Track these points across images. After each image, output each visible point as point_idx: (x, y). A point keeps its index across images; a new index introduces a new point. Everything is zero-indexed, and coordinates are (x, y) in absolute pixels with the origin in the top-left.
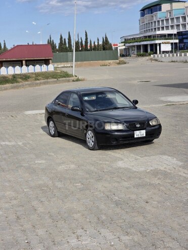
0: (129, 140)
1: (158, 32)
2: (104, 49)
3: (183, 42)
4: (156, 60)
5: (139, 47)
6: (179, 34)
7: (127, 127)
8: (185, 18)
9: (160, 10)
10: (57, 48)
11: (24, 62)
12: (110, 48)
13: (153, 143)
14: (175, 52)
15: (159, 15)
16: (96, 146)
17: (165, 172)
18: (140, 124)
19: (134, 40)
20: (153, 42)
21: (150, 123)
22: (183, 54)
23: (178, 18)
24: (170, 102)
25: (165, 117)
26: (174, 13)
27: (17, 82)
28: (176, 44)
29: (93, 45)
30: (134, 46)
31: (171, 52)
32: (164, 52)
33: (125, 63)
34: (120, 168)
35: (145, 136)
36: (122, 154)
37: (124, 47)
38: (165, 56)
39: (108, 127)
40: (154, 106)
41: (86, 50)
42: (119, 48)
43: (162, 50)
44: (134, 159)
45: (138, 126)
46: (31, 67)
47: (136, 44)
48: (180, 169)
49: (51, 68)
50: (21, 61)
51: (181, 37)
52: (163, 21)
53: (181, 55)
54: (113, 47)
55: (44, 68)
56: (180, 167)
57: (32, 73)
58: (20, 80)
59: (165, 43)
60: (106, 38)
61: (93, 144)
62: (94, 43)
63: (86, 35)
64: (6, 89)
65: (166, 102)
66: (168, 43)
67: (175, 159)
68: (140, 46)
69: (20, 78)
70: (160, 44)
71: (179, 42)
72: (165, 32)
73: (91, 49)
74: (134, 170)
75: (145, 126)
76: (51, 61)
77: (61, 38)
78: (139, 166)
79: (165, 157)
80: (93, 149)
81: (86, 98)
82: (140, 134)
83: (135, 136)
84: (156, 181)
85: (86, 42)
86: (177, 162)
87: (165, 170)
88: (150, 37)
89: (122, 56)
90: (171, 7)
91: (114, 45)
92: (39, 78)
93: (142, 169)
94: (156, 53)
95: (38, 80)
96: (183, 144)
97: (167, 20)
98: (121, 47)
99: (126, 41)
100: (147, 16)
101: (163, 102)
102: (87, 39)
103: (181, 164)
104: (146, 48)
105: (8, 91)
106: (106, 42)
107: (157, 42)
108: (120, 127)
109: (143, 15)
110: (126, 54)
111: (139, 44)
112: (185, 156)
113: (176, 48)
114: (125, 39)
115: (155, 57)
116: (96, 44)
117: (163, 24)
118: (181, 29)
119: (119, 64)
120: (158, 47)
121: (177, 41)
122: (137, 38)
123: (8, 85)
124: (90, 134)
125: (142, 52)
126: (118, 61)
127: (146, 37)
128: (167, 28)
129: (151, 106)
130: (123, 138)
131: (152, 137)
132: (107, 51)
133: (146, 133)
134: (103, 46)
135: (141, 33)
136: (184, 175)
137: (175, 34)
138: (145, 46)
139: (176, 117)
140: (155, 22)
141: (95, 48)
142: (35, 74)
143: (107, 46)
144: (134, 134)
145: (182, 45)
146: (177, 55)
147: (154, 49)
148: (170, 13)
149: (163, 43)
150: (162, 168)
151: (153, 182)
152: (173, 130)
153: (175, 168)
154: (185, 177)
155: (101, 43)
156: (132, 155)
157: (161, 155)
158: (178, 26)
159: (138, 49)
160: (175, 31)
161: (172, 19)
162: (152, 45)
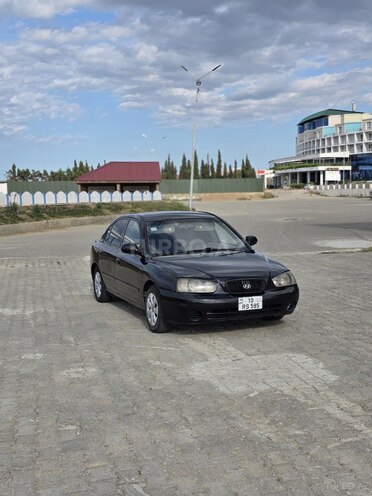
0: (227, 316)
1: (322, 155)
2: (244, 176)
3: (358, 170)
4: (318, 194)
5: (294, 176)
6: (353, 158)
7: (224, 289)
8: (362, 136)
9: (327, 124)
10: (178, 173)
11: (118, 187)
12: (253, 175)
13: (282, 322)
14: (346, 183)
15: (325, 131)
16: (162, 325)
17: (294, 400)
18: (251, 282)
19: (289, 165)
20: (314, 169)
21: (275, 282)
22: (357, 186)
23: (351, 136)
24: (329, 248)
25: (315, 273)
26: (346, 128)
27: (102, 214)
28: (347, 172)
29: (228, 171)
30: (287, 174)
31: (340, 183)
32: (330, 182)
33: (273, 197)
34: (191, 382)
35: (261, 307)
36: (209, 346)
37: (273, 175)
38: (331, 188)
39: (183, 287)
40: (301, 253)
41: (219, 176)
42: (266, 177)
43: (327, 179)
44: (230, 360)
45: (247, 286)
46: (127, 194)
47: (290, 171)
48: (331, 394)
49: (157, 196)
50: (115, 185)
51: (355, 162)
52: (329, 139)
53: (354, 187)
54: (257, 174)
55: (147, 196)
56: (331, 388)
57: (128, 203)
58: (108, 211)
59: (332, 170)
60: (247, 160)
61: (156, 319)
62: (230, 167)
63: (219, 156)
64: (83, 224)
65: (323, 248)
66: (337, 170)
67: (321, 365)
68: (296, 174)
69: (108, 209)
70: (324, 172)
71: (353, 170)
72: (333, 155)
73: (225, 176)
74: (222, 389)
75: (263, 288)
76: (157, 187)
77: (184, 159)
78: (236, 380)
79: (300, 358)
80: (155, 330)
81: (154, 229)
82: (250, 303)
83: (240, 309)
84: (263, 430)
85: (219, 166)
86: (325, 372)
87: (293, 394)
88: (310, 161)
89: (270, 187)
90: (343, 120)
91: (259, 172)
92: (138, 209)
93: (240, 389)
94: (318, 183)
95: (135, 212)
96: (344, 329)
97: (336, 138)
98: (269, 175)
99: (276, 167)
100: (308, 132)
101: (317, 248)
102: (220, 161)
103: (333, 378)
104: (305, 177)
105: (86, 227)
106: (247, 166)
107: (321, 168)
108: (208, 287)
109: (301, 130)
110: (276, 184)
111: (294, 171)
112: (345, 358)
113: (347, 177)
114: (276, 165)
115: (315, 188)
116: (233, 169)
117: (330, 143)
118: (356, 152)
119: (264, 197)
120: (322, 176)
121: (349, 168)
122: (292, 163)
123: (86, 218)
124: (152, 299)
125: (298, 183)
126: (263, 194)
127: (304, 161)
128: (336, 149)
129: (295, 253)
130: (214, 311)
131: (277, 311)
132: (248, 179)
133: (264, 302)
134: (243, 171)
135: (298, 156)
136: (339, 414)
137: (346, 159)
138: (304, 175)
139: (336, 273)
140: (318, 141)
141: (231, 175)
142: (133, 203)
143: (248, 172)
144: (237, 304)
145: (357, 174)
146: (348, 187)
147: (315, 177)
148: (340, 128)
149: (328, 170)
150: (287, 390)
151: (256, 432)
152: (327, 298)
153: (317, 391)
154: (339, 421)
155: (239, 168)
156: (230, 348)
157: (293, 352)
158: (351, 146)
159: (292, 178)
160: (346, 154)
161: (343, 137)
162: (312, 173)
